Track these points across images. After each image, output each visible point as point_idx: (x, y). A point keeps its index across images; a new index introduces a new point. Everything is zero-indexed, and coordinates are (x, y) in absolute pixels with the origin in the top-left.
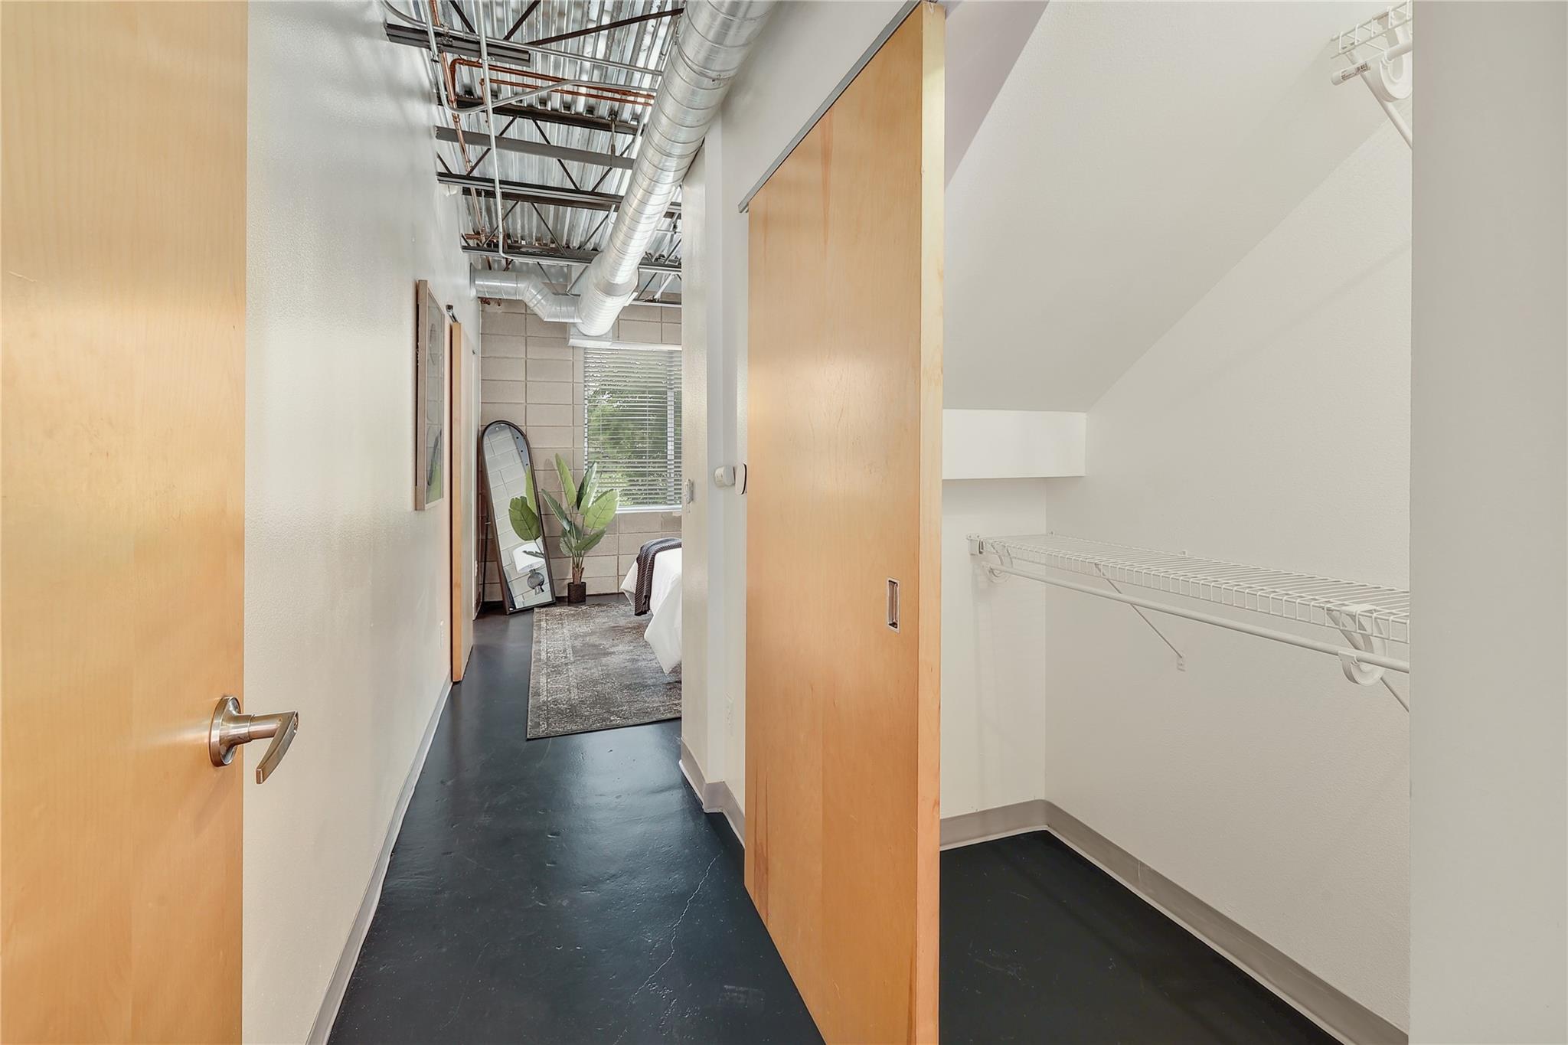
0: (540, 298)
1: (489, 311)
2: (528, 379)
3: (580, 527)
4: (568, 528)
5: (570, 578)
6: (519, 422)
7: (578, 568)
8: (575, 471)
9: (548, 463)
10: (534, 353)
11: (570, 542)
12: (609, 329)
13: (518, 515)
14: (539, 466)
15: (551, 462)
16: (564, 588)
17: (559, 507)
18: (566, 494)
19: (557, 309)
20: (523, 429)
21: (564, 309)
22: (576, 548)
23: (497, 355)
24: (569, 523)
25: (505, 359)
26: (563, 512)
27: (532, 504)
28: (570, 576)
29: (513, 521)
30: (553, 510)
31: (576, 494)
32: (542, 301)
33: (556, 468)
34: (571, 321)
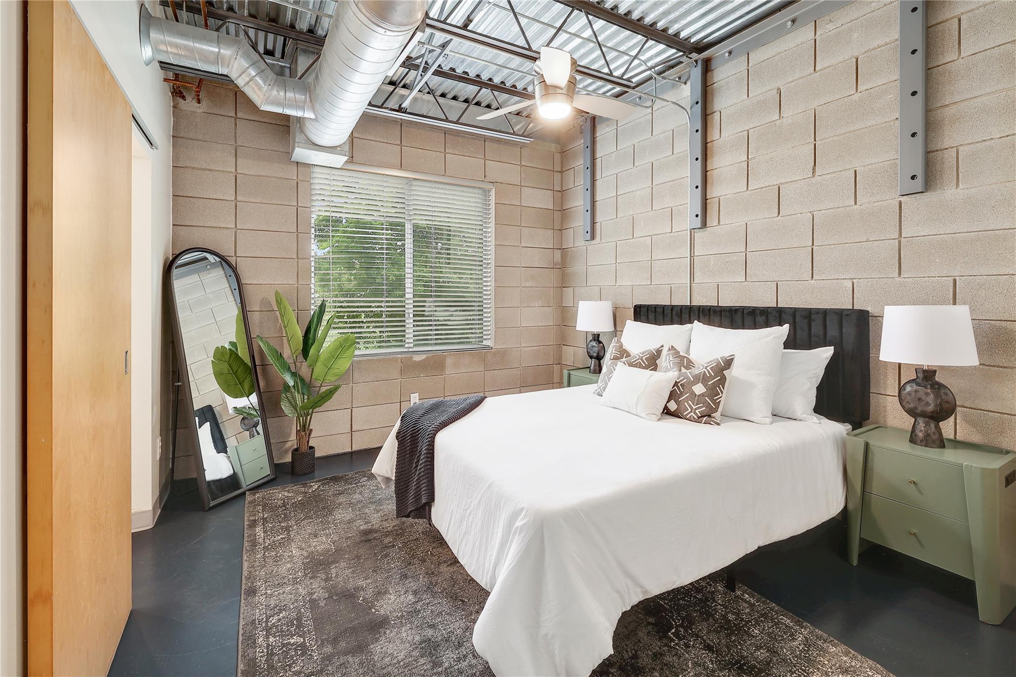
0: (253, 73)
1: (183, 108)
2: (239, 198)
3: (307, 380)
4: (291, 383)
5: (292, 441)
6: (227, 250)
7: (305, 430)
8: (300, 311)
9: (265, 302)
10: (247, 167)
11: (294, 398)
12: (345, 139)
13: (225, 366)
14: (254, 305)
15: (269, 301)
16: (286, 451)
17: (280, 356)
18: (289, 341)
19: (278, 93)
20: (232, 260)
21: (290, 95)
22: (302, 408)
23: (196, 166)
24: (294, 375)
25: (207, 172)
26: (285, 362)
27: (243, 352)
28: (293, 437)
29: (218, 375)
30: (270, 359)
31: (301, 339)
32: (257, 78)
33: (276, 308)
34: (299, 114)
